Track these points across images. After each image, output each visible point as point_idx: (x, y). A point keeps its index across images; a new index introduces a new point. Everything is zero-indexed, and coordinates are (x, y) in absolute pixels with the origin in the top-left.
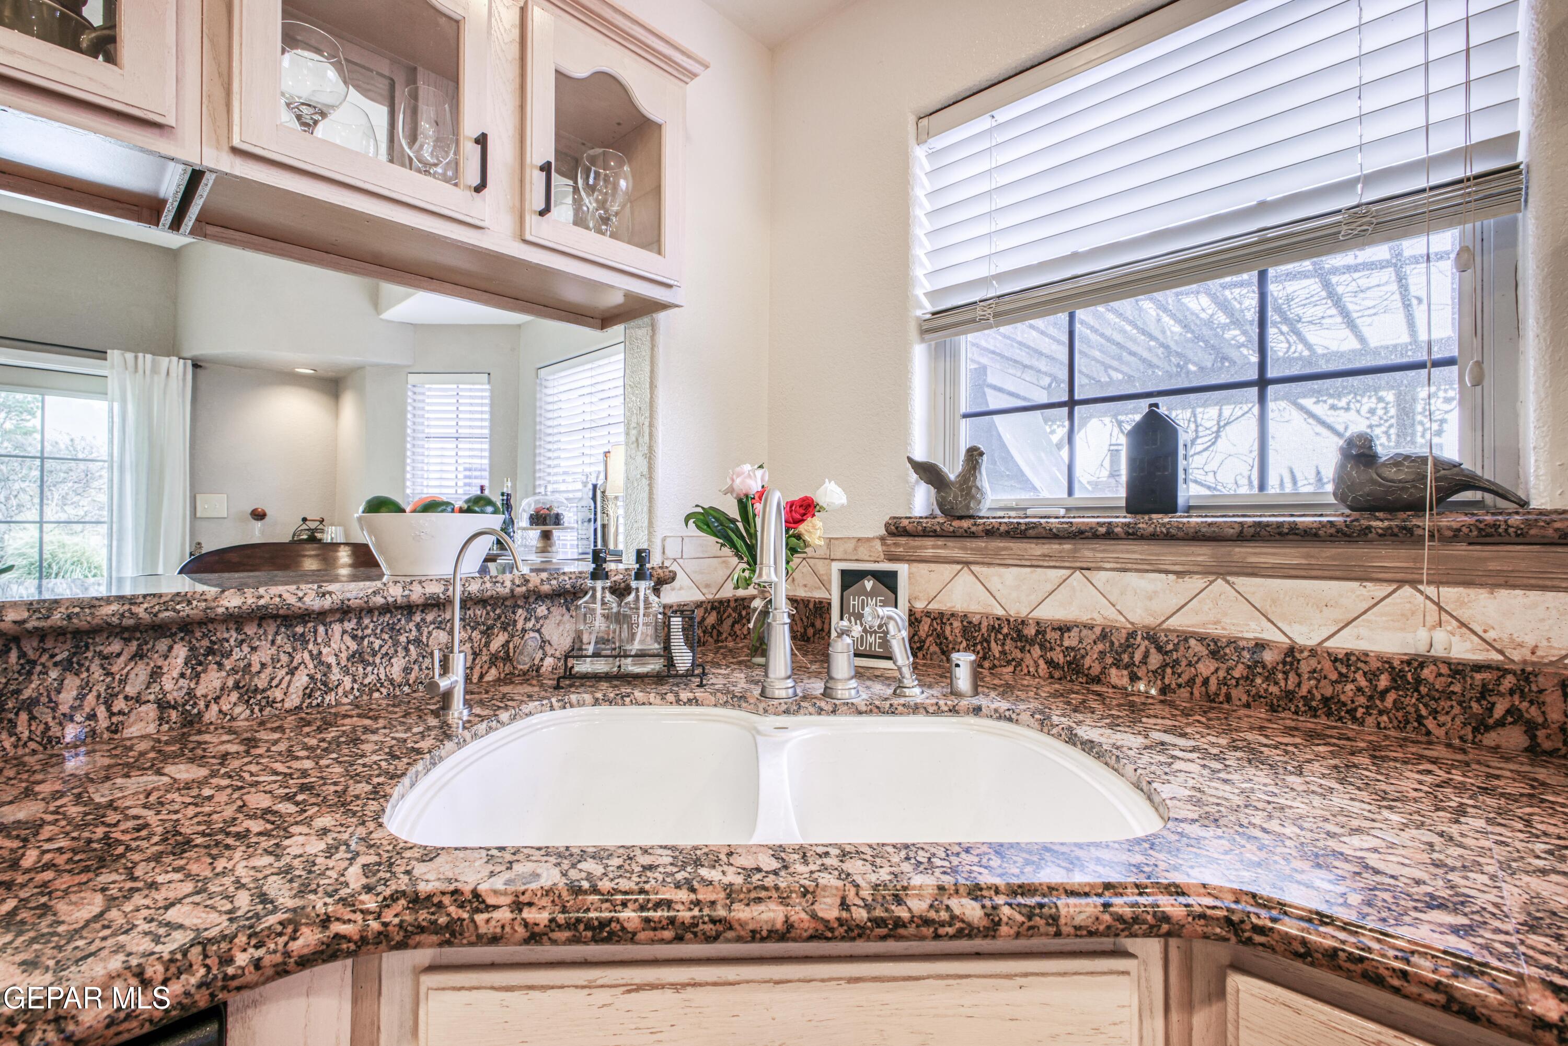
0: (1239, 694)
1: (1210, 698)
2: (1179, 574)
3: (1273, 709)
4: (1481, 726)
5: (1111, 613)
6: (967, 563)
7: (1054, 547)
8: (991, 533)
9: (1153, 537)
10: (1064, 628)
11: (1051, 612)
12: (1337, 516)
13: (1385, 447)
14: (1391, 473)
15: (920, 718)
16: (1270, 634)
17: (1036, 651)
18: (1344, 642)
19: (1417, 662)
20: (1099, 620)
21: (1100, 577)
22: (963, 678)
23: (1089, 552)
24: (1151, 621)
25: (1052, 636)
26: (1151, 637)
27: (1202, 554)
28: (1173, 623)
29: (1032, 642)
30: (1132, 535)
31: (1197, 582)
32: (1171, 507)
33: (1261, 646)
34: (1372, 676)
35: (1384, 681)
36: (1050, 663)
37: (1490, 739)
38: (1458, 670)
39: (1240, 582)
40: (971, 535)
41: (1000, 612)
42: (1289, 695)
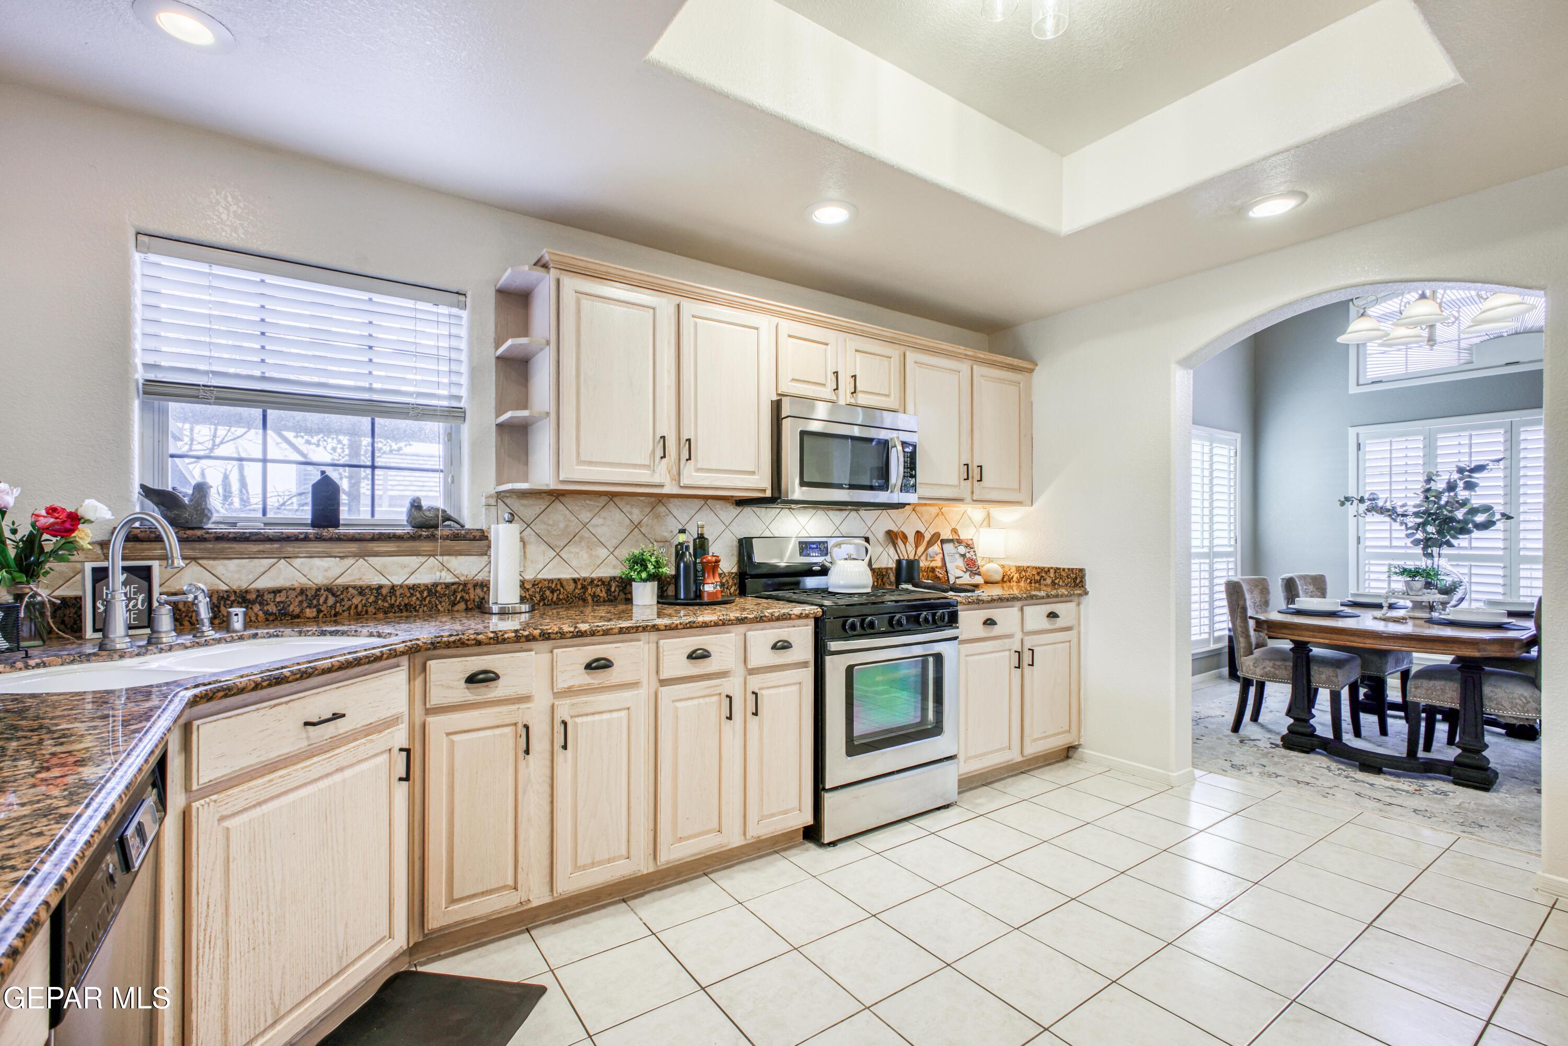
0: (371, 610)
1: (358, 614)
2: (340, 557)
3: (386, 613)
4: (454, 604)
5: (304, 581)
6: (195, 559)
7: (268, 546)
8: (220, 538)
9: (331, 539)
10: (276, 591)
11: (264, 583)
12: (409, 529)
13: (425, 504)
14: (427, 513)
15: (222, 645)
16: (384, 581)
17: (257, 608)
18: (411, 581)
19: (435, 585)
20: (296, 585)
21: (297, 562)
22: (238, 623)
23: (290, 548)
24: (326, 582)
25: (267, 597)
26: (329, 590)
27: (353, 547)
28: (339, 581)
29: (253, 602)
30: (319, 539)
31: (350, 561)
32: (336, 525)
33: (380, 587)
34: (421, 592)
35: (425, 594)
36: (266, 613)
37: (456, 608)
38: (448, 586)
39: (372, 560)
40: (202, 540)
41: (225, 588)
42: (392, 606)
